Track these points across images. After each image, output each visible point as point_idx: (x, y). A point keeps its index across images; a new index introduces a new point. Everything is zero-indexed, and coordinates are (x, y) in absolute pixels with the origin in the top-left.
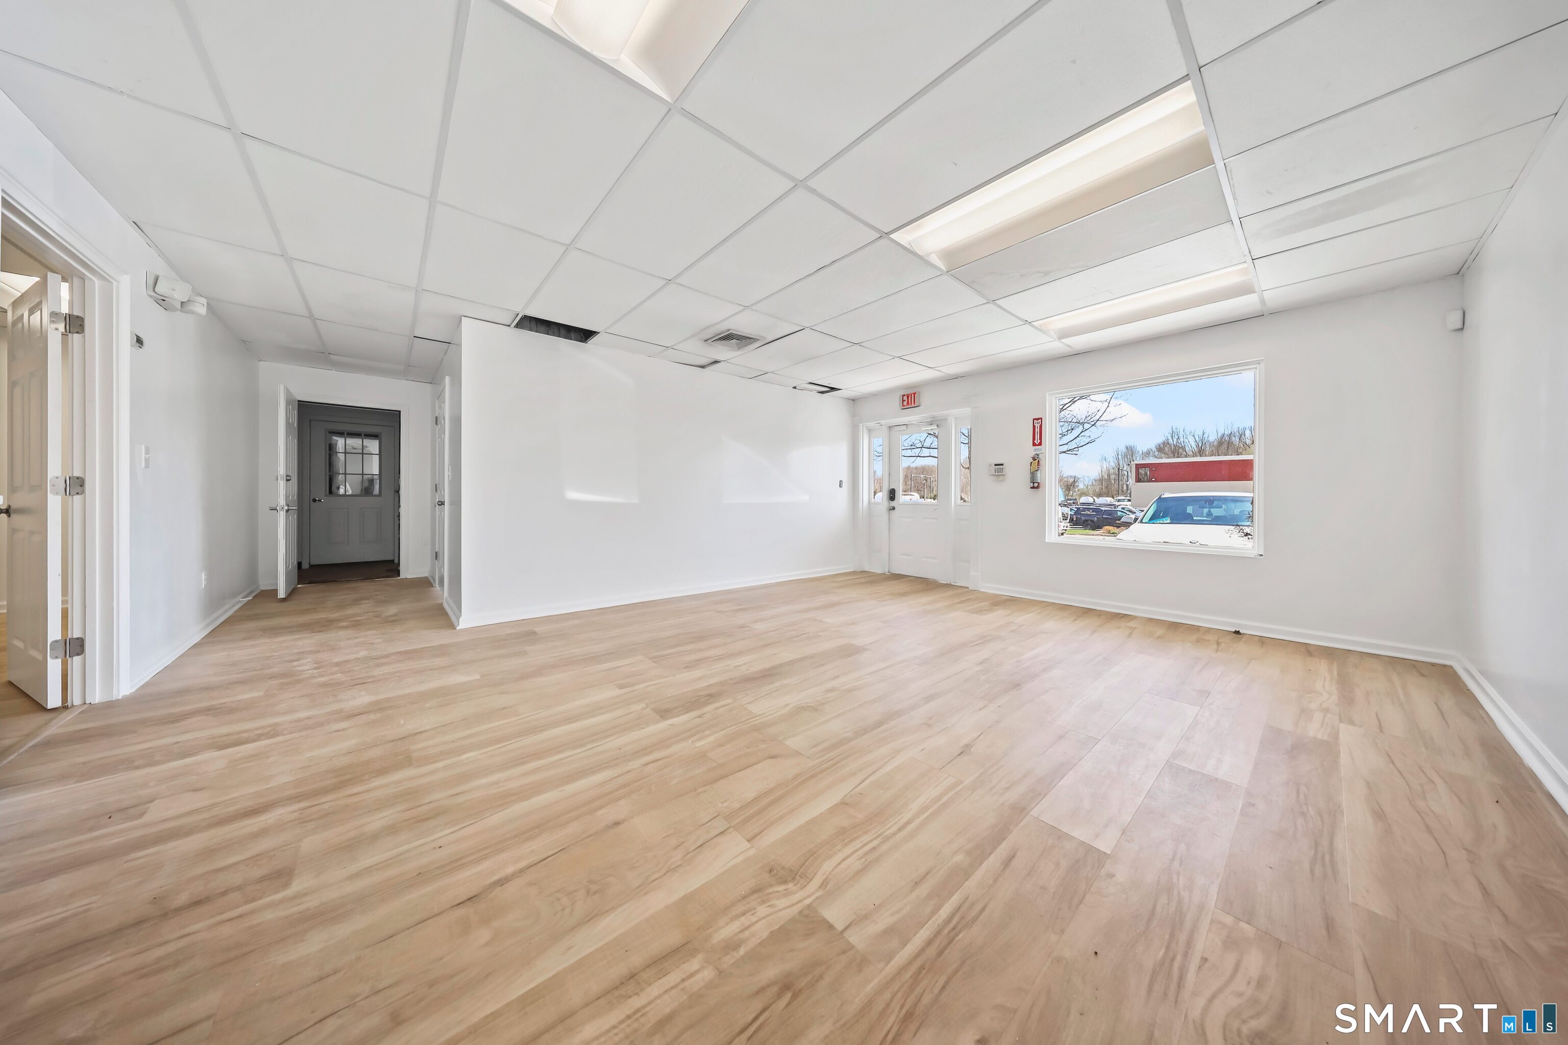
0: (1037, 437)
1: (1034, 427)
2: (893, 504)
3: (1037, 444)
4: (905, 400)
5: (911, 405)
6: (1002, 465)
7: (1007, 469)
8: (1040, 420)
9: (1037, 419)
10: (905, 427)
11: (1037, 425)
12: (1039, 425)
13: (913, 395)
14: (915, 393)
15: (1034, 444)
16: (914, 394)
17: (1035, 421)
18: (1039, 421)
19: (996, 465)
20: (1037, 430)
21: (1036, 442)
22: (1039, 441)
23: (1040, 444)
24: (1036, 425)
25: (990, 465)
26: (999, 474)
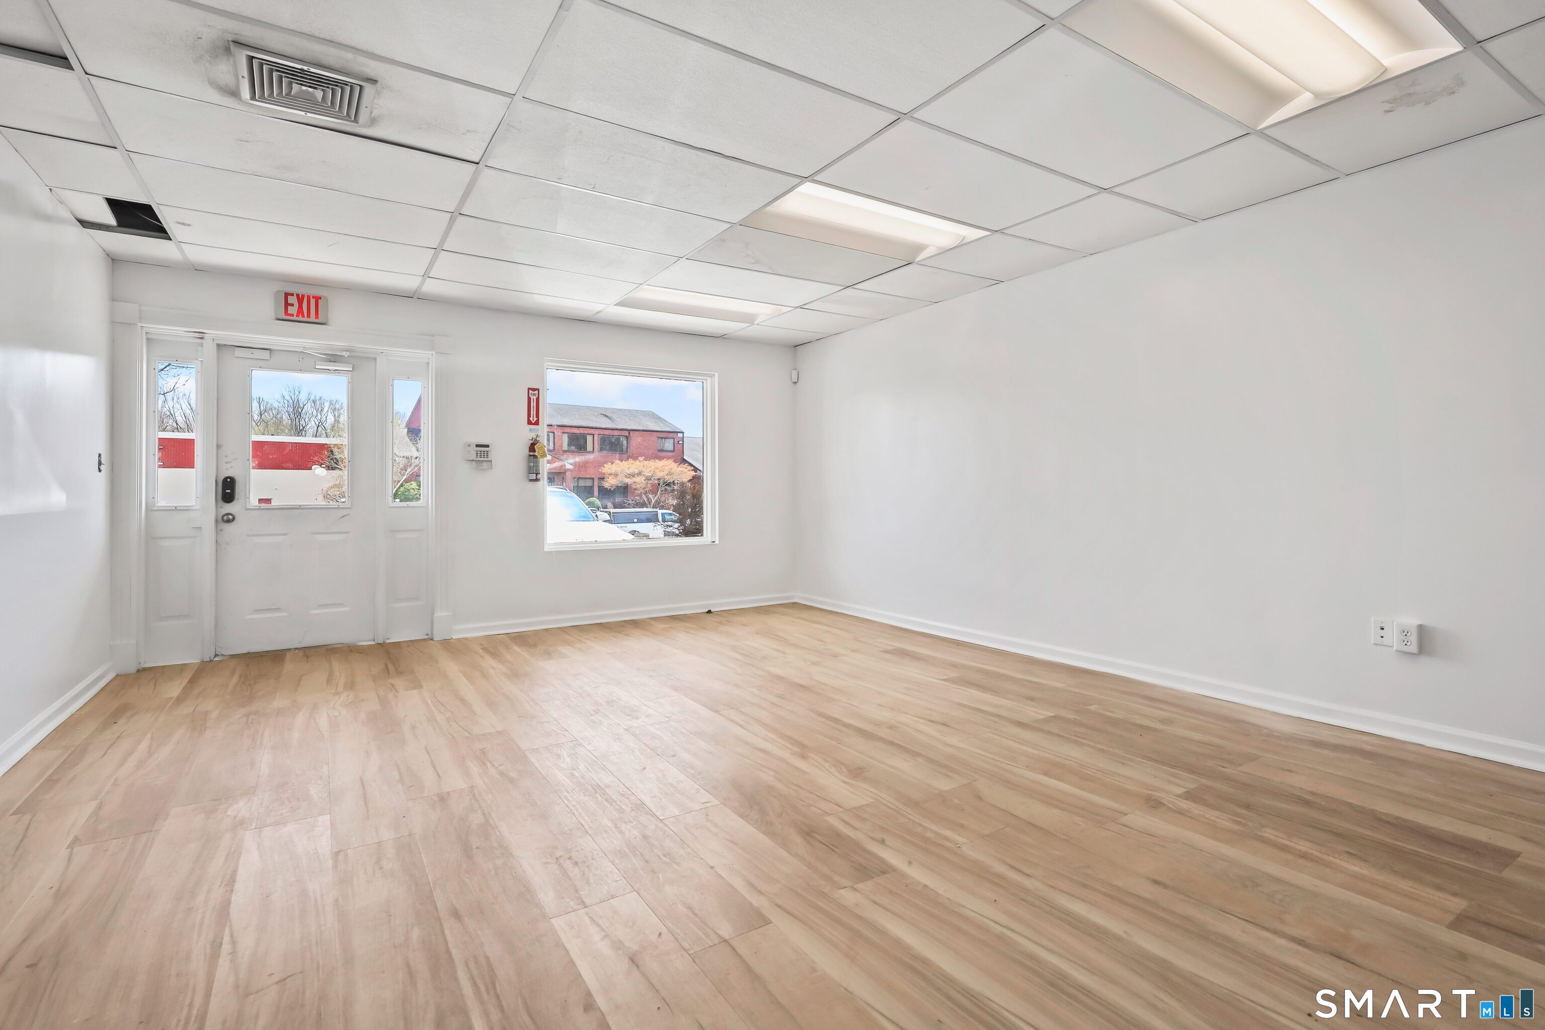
0: (533, 412)
1: (529, 399)
2: (228, 508)
3: (533, 422)
4: (292, 305)
5: (309, 316)
6: (487, 446)
7: (495, 454)
8: (537, 392)
9: (534, 390)
10: (266, 355)
11: (534, 398)
12: (535, 398)
13: (313, 302)
14: (320, 298)
15: (529, 423)
16: (317, 299)
17: (530, 391)
18: (535, 392)
19: (477, 446)
20: (533, 404)
21: (531, 419)
22: (535, 419)
23: (537, 423)
24: (532, 397)
25: (469, 445)
26: (482, 459)
